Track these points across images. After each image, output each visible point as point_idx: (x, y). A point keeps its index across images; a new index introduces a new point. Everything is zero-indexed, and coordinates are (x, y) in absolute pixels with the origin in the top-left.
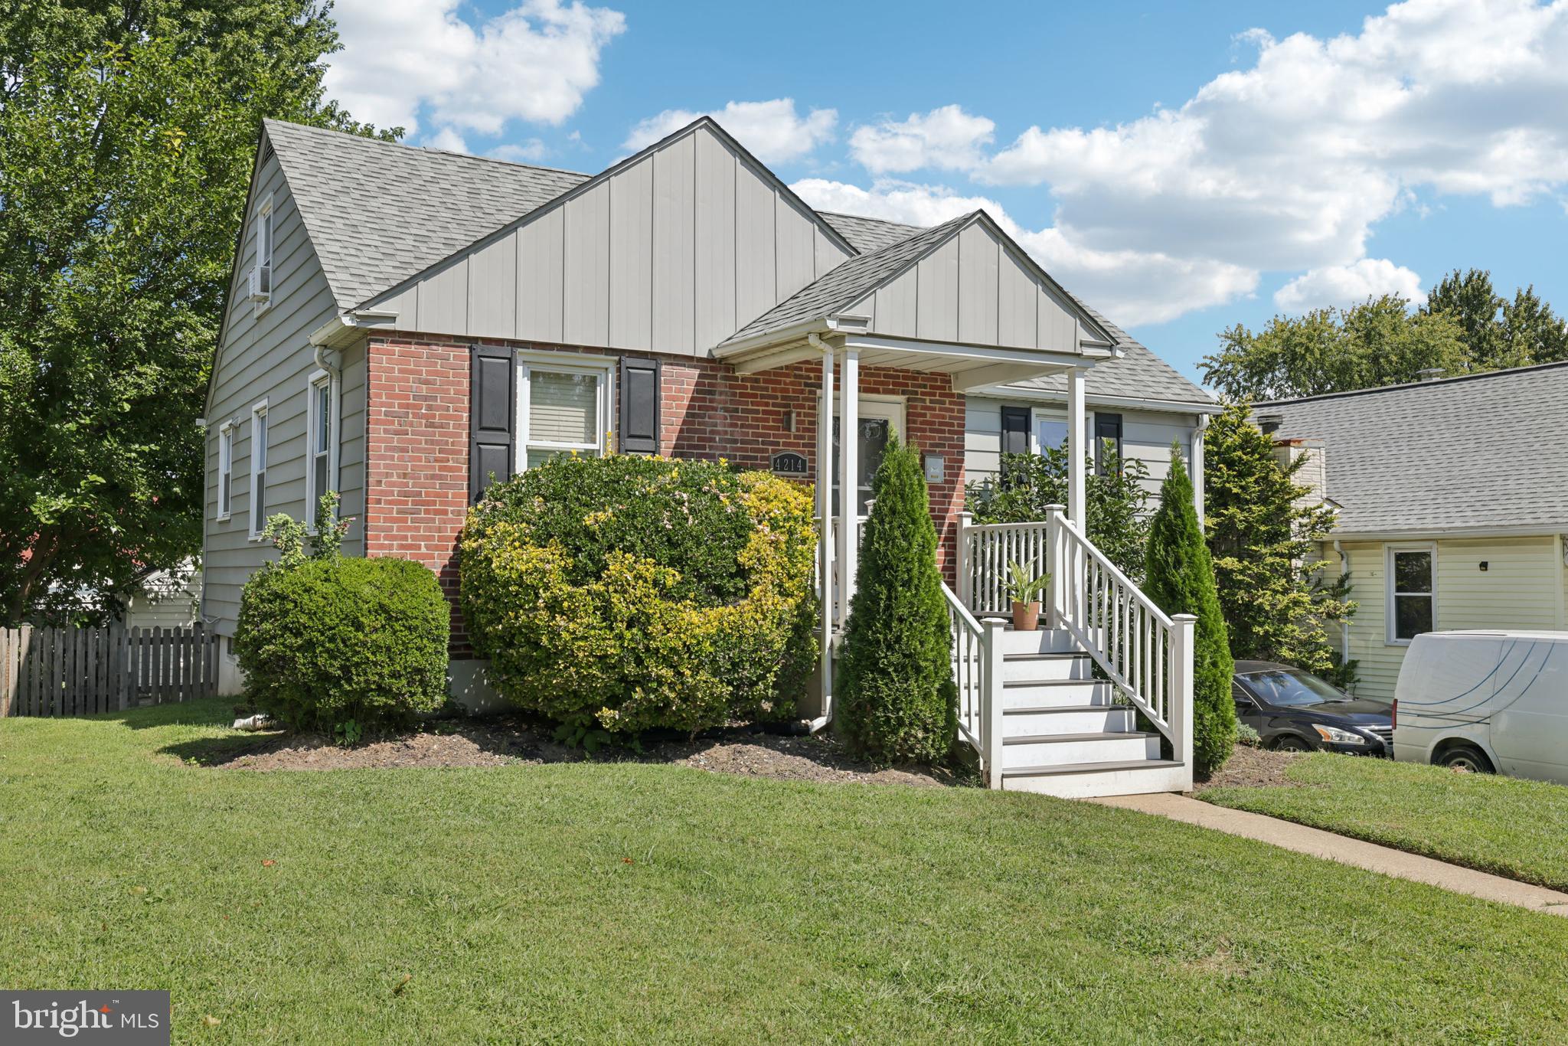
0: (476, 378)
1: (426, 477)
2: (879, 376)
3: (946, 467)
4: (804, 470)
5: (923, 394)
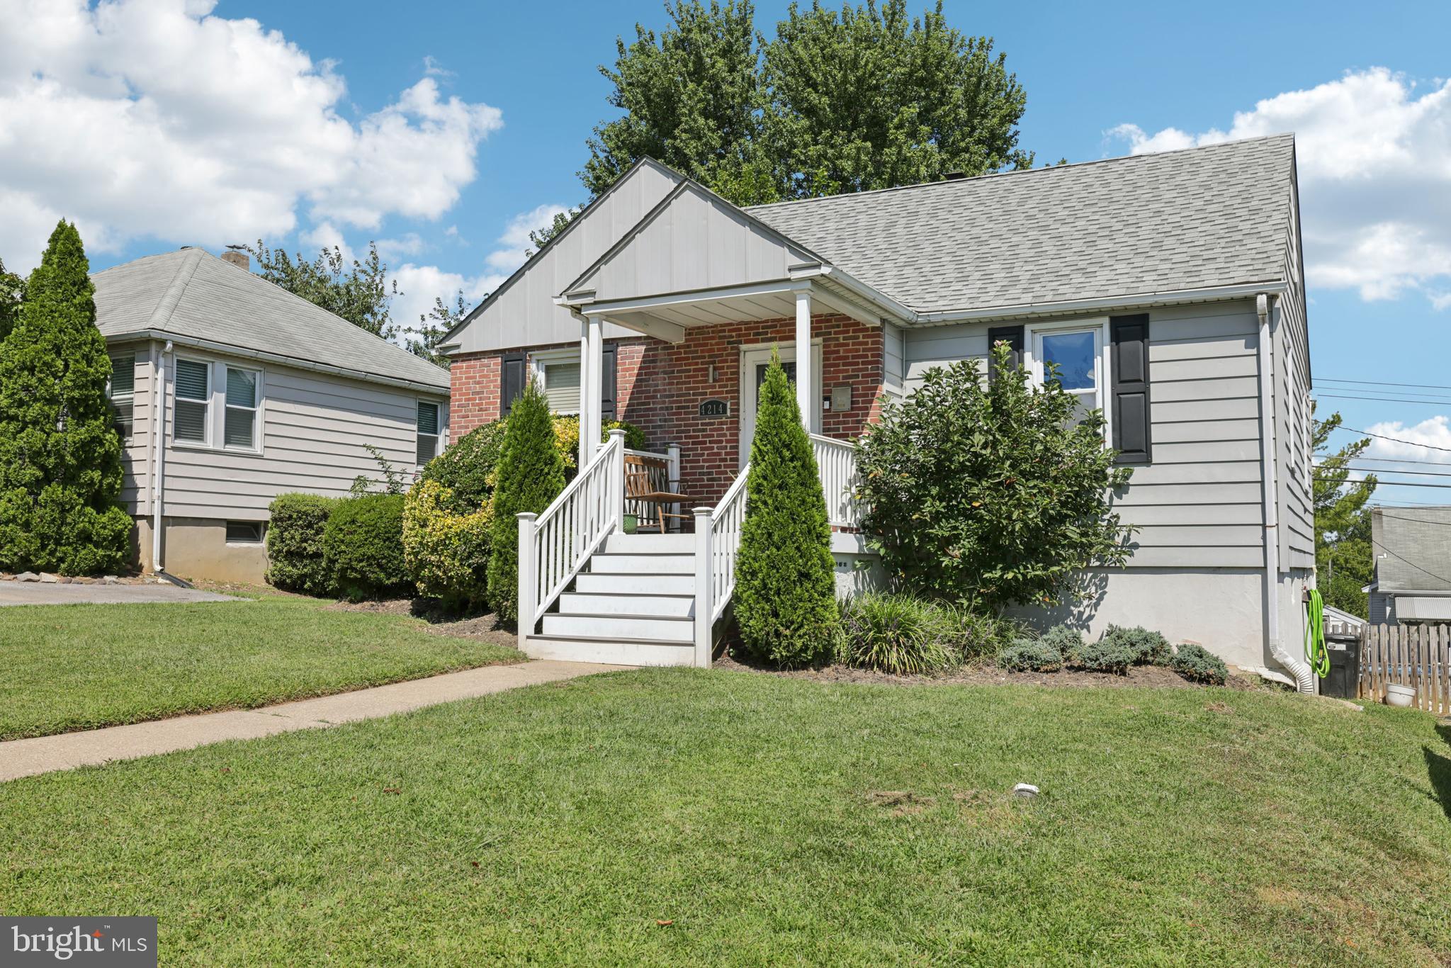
0: (504, 376)
4: (724, 412)
5: (836, 333)
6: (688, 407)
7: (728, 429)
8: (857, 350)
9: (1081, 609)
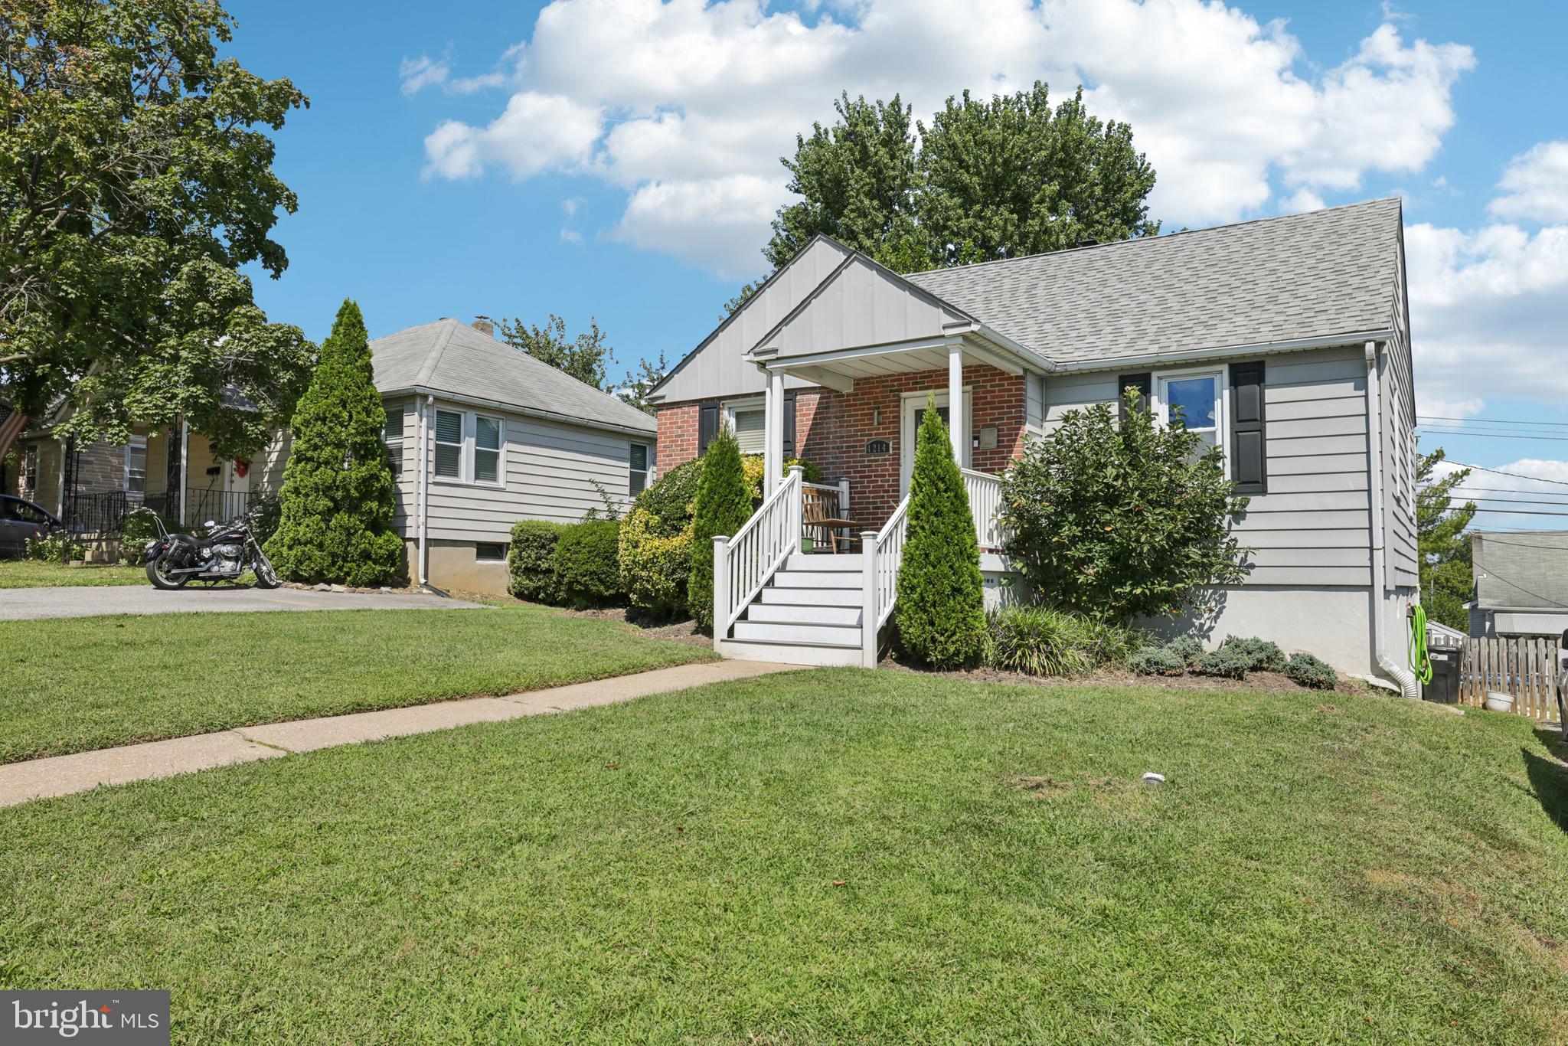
0: (702, 421)
4: (887, 451)
6: (856, 446)
7: (890, 465)
8: (1003, 396)
9: (1203, 621)
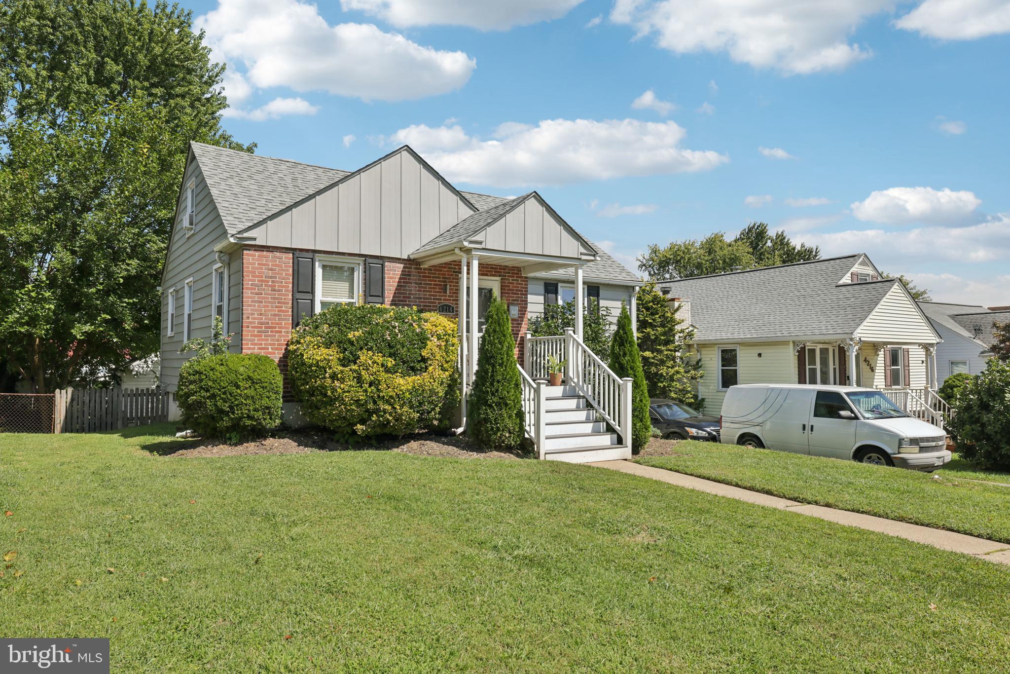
0: (296, 268)
1: (271, 315)
2: (488, 268)
3: (519, 311)
4: (453, 312)
5: (508, 276)
8: (517, 287)
